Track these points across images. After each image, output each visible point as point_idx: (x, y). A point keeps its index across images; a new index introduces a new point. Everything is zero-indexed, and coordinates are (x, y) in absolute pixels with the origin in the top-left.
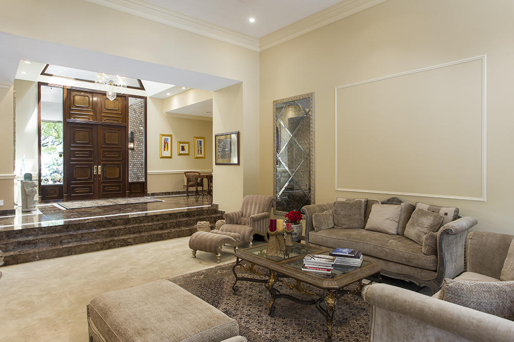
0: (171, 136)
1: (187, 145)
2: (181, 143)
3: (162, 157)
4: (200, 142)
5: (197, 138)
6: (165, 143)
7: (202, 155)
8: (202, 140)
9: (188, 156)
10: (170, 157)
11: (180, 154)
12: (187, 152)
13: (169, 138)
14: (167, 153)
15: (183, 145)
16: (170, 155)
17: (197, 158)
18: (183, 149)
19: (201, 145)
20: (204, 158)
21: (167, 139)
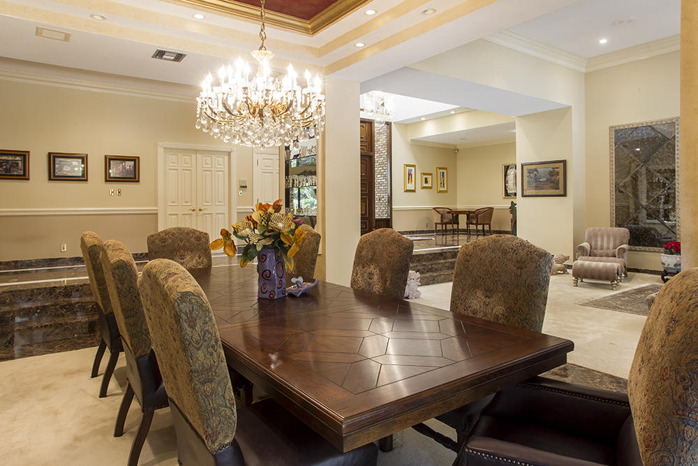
0: (414, 166)
1: (430, 177)
2: (424, 174)
3: (407, 191)
4: (443, 173)
5: (440, 169)
6: (409, 175)
7: (445, 189)
8: (445, 171)
9: (430, 190)
10: (414, 191)
11: (424, 188)
12: (430, 185)
13: (413, 168)
14: (411, 186)
15: (426, 176)
16: (413, 189)
17: (440, 192)
18: (426, 182)
19: (443, 177)
20: (446, 192)
21: (411, 170)
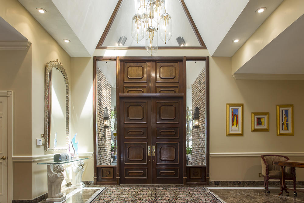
0: (242, 105)
1: (266, 117)
2: (256, 114)
3: (230, 135)
4: (287, 112)
5: (280, 106)
7: (290, 131)
8: (290, 109)
10: (241, 135)
11: (255, 130)
12: (266, 127)
13: (240, 109)
14: (236, 129)
16: (240, 132)
17: (281, 134)
18: (259, 122)
19: (287, 116)
20: (292, 134)
21: (237, 110)
